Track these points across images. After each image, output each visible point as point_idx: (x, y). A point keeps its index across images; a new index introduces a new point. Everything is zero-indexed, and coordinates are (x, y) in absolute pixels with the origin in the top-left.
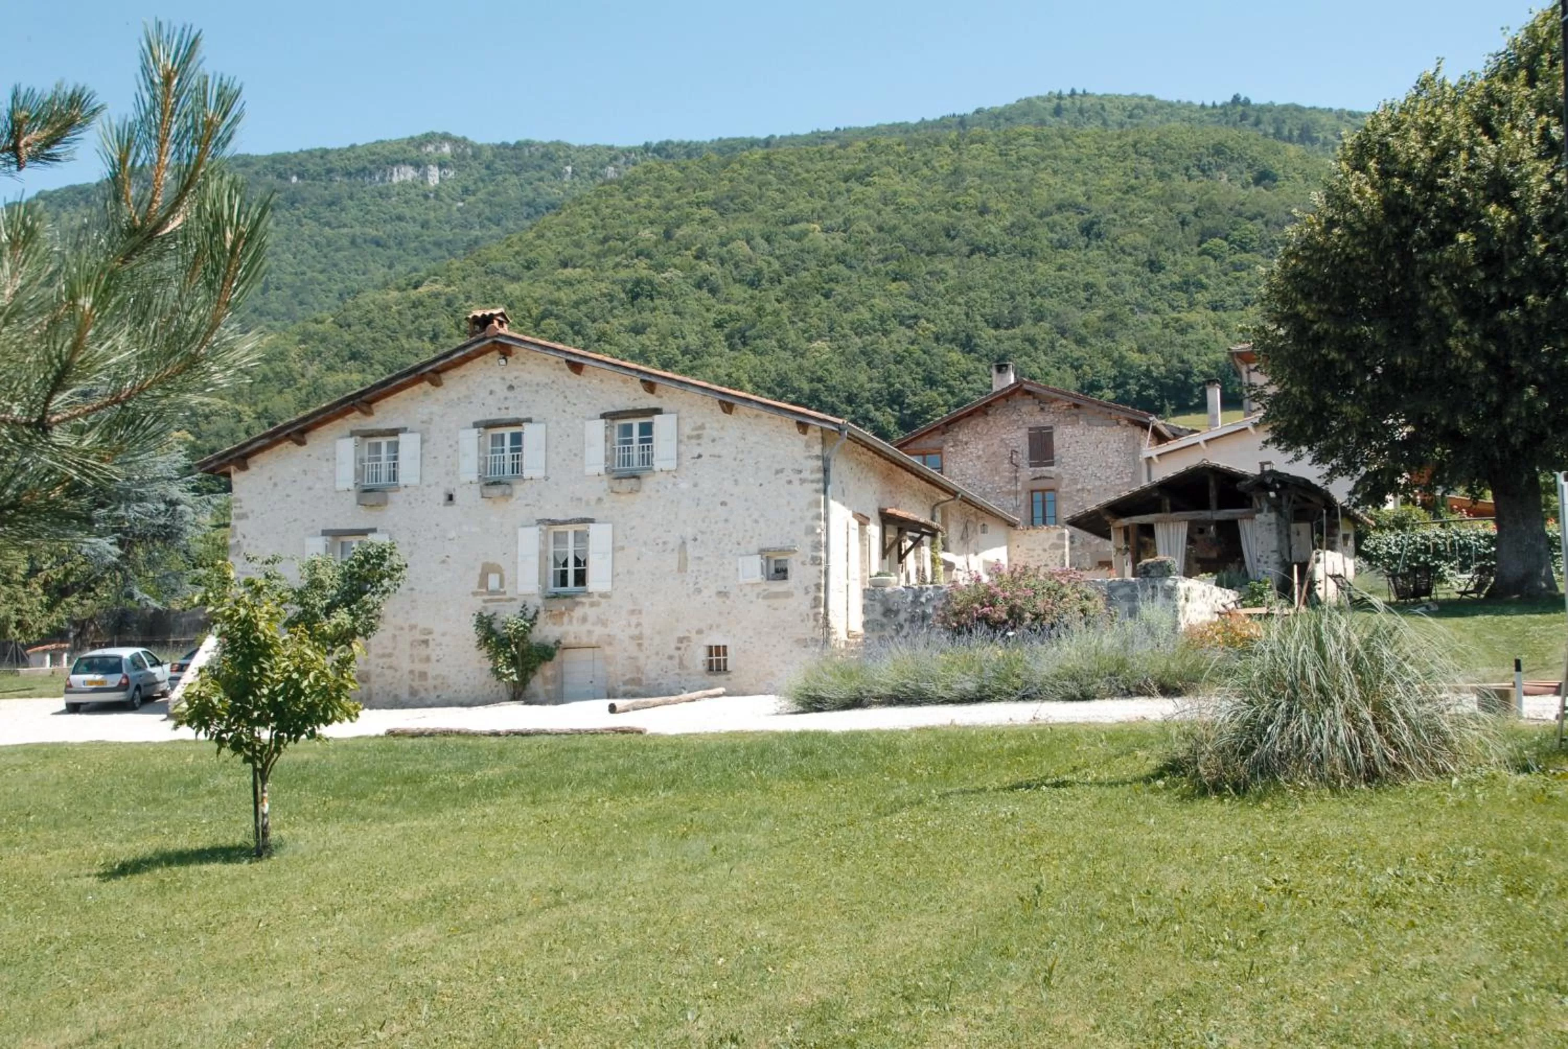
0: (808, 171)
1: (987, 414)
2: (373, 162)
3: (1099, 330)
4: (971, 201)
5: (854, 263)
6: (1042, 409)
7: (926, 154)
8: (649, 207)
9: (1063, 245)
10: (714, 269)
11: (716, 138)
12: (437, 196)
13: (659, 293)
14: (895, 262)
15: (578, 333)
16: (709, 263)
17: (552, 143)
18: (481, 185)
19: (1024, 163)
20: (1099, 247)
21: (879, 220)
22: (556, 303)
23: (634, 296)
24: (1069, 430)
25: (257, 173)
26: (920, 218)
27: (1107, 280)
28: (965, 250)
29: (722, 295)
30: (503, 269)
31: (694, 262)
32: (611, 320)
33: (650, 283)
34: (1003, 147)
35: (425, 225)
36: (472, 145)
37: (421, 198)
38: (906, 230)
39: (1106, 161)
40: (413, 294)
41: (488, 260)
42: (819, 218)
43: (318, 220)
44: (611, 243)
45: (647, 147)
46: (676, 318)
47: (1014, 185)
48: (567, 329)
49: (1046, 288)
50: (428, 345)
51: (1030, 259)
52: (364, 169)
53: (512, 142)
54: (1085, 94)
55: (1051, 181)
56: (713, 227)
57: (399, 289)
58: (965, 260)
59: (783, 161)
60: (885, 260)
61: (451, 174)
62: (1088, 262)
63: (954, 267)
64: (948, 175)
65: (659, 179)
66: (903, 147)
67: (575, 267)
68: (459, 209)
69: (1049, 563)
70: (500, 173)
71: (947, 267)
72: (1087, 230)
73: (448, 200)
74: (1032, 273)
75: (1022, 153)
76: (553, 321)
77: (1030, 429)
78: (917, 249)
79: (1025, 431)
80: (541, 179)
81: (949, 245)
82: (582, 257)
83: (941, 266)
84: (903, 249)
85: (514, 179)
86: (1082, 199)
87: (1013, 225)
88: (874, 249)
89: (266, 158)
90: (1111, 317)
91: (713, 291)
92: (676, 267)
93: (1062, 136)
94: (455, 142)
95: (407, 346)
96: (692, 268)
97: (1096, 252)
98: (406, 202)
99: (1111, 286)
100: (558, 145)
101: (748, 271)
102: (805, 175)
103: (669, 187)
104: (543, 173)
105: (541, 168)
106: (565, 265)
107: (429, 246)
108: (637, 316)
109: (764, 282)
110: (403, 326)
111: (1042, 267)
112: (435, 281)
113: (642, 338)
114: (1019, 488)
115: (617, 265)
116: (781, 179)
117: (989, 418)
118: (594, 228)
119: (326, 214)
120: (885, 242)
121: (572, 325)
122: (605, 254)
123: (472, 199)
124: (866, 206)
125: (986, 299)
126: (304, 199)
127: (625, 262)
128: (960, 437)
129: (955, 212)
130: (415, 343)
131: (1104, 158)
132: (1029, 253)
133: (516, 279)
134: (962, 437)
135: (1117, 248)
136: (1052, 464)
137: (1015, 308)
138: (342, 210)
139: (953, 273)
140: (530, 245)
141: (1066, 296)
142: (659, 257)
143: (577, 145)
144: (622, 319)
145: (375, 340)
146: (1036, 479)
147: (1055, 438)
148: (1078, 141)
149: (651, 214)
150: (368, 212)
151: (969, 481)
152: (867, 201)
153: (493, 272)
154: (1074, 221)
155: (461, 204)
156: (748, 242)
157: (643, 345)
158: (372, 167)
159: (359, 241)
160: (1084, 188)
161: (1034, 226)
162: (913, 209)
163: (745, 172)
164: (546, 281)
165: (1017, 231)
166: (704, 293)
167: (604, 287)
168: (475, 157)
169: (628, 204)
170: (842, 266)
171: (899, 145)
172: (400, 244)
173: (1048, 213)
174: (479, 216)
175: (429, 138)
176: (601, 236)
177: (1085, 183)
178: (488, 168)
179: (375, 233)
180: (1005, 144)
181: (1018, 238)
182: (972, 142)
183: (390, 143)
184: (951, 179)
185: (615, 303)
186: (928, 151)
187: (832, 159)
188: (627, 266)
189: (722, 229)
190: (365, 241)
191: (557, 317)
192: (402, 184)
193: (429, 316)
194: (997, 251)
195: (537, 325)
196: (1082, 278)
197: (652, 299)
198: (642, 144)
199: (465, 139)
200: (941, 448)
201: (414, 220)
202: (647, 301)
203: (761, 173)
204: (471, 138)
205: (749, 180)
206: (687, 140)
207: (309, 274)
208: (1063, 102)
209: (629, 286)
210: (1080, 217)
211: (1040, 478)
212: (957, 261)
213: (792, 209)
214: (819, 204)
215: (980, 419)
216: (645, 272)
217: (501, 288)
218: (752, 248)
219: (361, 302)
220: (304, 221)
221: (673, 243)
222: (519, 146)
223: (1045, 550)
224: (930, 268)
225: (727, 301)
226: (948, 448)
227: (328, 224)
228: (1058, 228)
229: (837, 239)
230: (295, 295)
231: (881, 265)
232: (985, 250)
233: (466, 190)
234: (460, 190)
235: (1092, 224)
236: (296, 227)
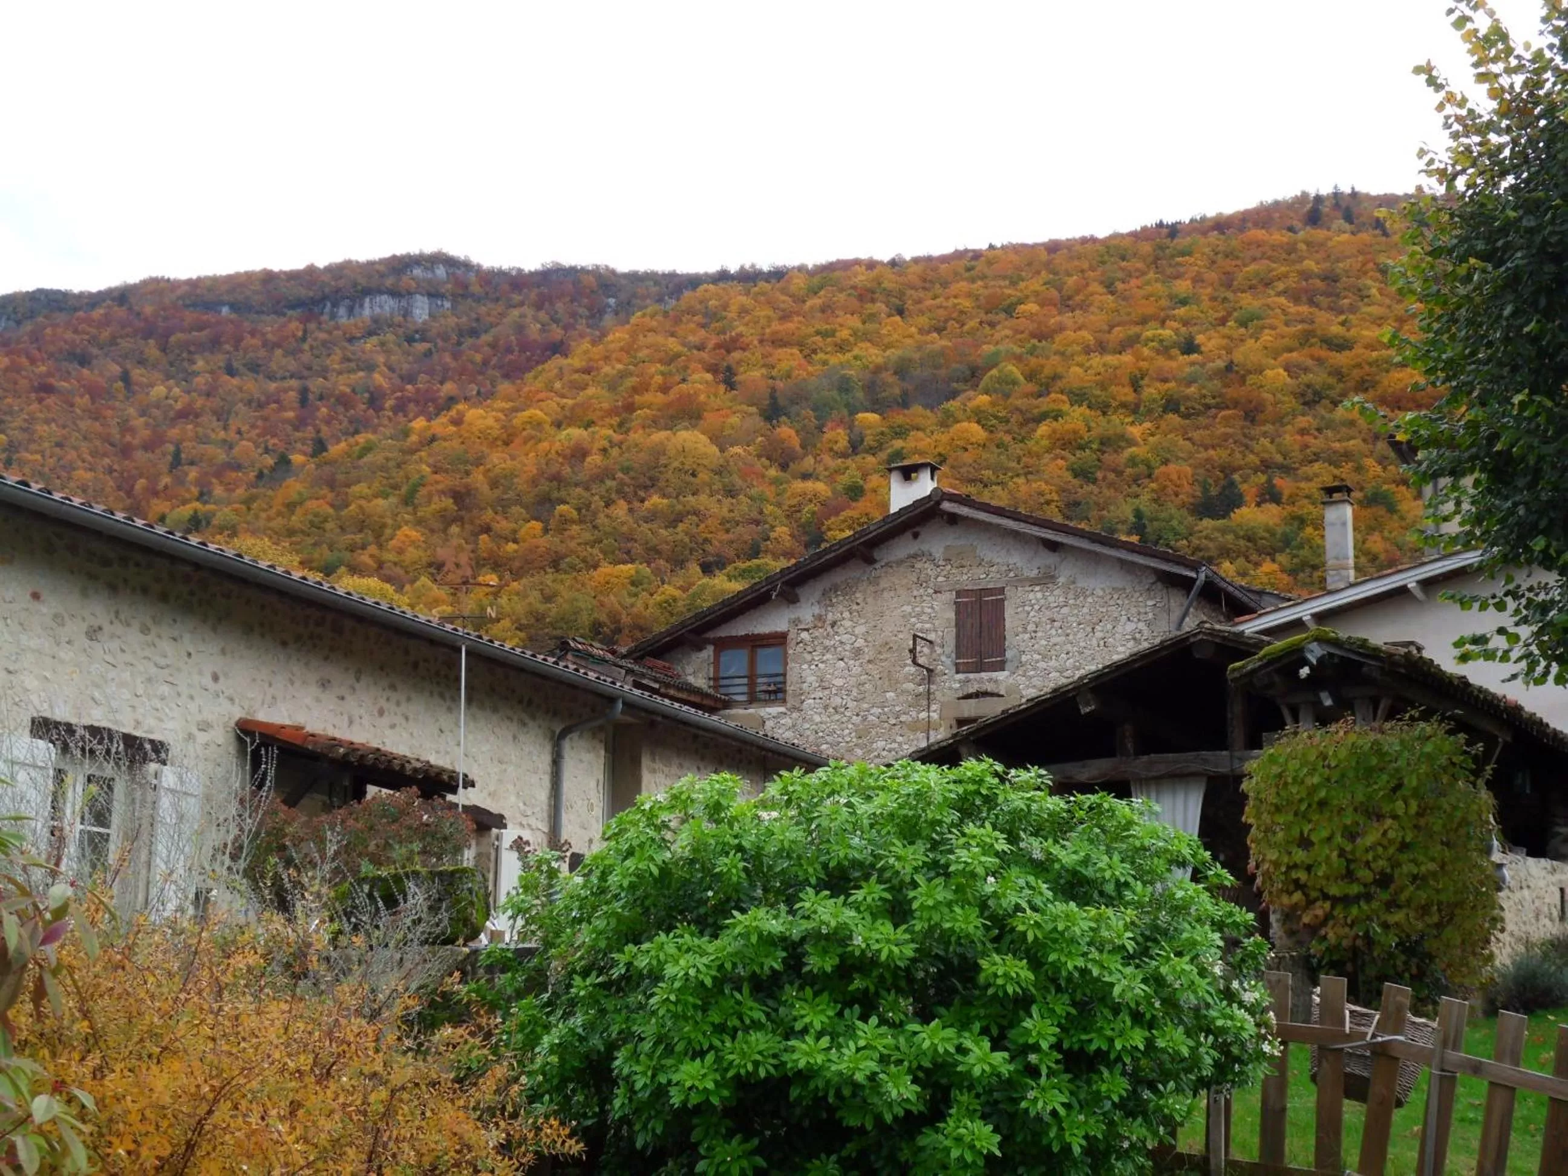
1: (873, 564)
2: (336, 289)
12: (425, 337)
24: (1037, 596)
36: (476, 270)
37: (402, 339)
52: (324, 298)
61: (447, 307)
73: (440, 342)
77: (959, 594)
79: (949, 597)
94: (451, 264)
98: (381, 345)
114: (934, 715)
117: (878, 572)
123: (473, 341)
134: (826, 609)
136: (1001, 666)
143: (624, 271)
146: (968, 697)
147: (1009, 612)
151: (837, 701)
158: (335, 295)
168: (478, 284)
175: (415, 260)
178: (498, 298)
198: (714, 269)
199: (467, 261)
200: (785, 634)
201: (391, 369)
211: (977, 695)
226: (798, 634)
234: (453, 330)
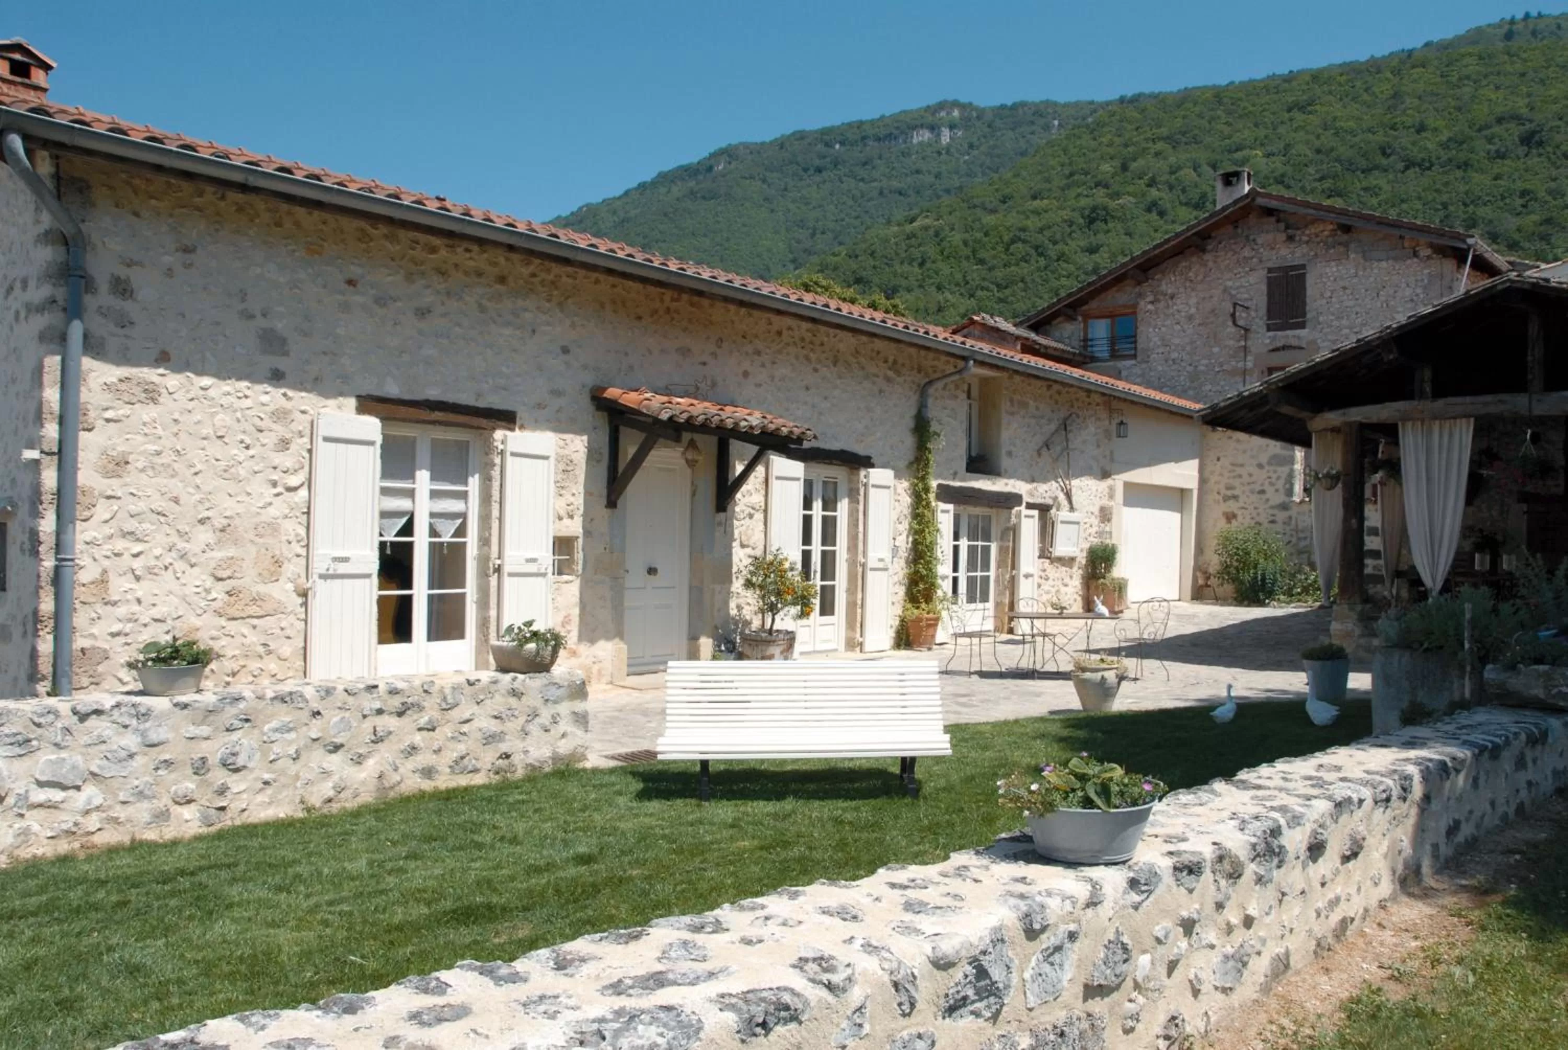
0: (1254, 105)
1: (1204, 251)
2: (897, 128)
3: (1533, 234)
4: (1409, 121)
5: (1292, 183)
6: (1291, 238)
7: (1366, 82)
8: (1110, 144)
9: (1501, 156)
10: (1163, 195)
11: (1183, 87)
12: (948, 152)
13: (1113, 217)
14: (1330, 181)
15: (1041, 255)
16: (1158, 190)
17: (1042, 102)
18: (983, 140)
19: (1466, 82)
20: (1540, 155)
21: (1317, 143)
22: (1023, 230)
23: (1091, 221)
24: (1332, 269)
25: (810, 144)
26: (1357, 139)
27: (1546, 186)
28: (1401, 166)
29: (1169, 217)
30: (983, 203)
31: (1146, 189)
32: (1070, 242)
33: (1105, 208)
34: (1445, 69)
35: (938, 176)
36: (976, 109)
37: (935, 155)
38: (1344, 151)
39: (1554, 72)
40: (908, 228)
41: (973, 197)
42: (1262, 145)
43: (855, 178)
44: (1076, 177)
45: (1122, 100)
46: (1128, 239)
47: (1453, 103)
48: (1033, 252)
49: (1480, 198)
50: (916, 270)
51: (1465, 171)
52: (891, 134)
53: (1009, 103)
54: (1540, 15)
55: (1493, 97)
56: (1165, 159)
57: (899, 225)
58: (1399, 175)
59: (1232, 98)
60: (1321, 179)
61: (960, 133)
62: (1526, 171)
63: (1388, 182)
64: (1387, 99)
65: (1121, 121)
66: (1344, 77)
67: (1042, 199)
68: (965, 162)
69: (1266, 487)
70: (1000, 129)
71: (1382, 182)
72: (1527, 140)
73: (957, 155)
74: (1467, 183)
75: (1465, 72)
76: (1020, 245)
77: (1270, 270)
78: (1353, 167)
79: (1261, 274)
80: (1032, 133)
81: (1384, 162)
82: (1050, 190)
83: (1375, 182)
84: (1339, 168)
85: (1010, 134)
86: (1524, 111)
87: (1450, 139)
88: (1311, 170)
89: (816, 132)
90: (1548, 221)
91: (1162, 214)
92: (1129, 194)
93: (1508, 54)
94: (962, 106)
95: (899, 271)
96: (1143, 195)
97: (1536, 159)
98: (923, 158)
99: (1550, 192)
100: (1048, 103)
101: (1194, 195)
102: (1251, 109)
103: (1129, 127)
104: (1034, 128)
105: (1033, 123)
106: (1034, 198)
107: (941, 193)
108: (1092, 238)
109: (1208, 204)
110: (897, 254)
111: (1477, 177)
112: (927, 217)
113: (1095, 257)
114: (1250, 365)
115: (1079, 195)
116: (1229, 113)
117: (1207, 257)
118: (1062, 165)
119: (862, 173)
120: (1322, 162)
121: (1036, 248)
122: (1068, 187)
123: (976, 152)
124: (1307, 132)
125: (1417, 211)
126: (844, 162)
127: (1085, 193)
128: (1164, 287)
129: (1392, 132)
130: (906, 268)
131: (1551, 69)
132: (1465, 165)
133: (993, 211)
134: (1167, 286)
135: (1559, 153)
136: (1302, 326)
137: (1446, 217)
138: (874, 168)
139: (1387, 187)
140: (1007, 183)
141: (1501, 204)
142: (1116, 187)
143: (1062, 102)
144: (1080, 241)
145: (874, 267)
146: (1276, 350)
147: (1309, 284)
148: (1524, 56)
149: (1111, 151)
150: (893, 168)
151: (1175, 355)
152: (1308, 128)
153: (975, 206)
154: (1516, 130)
155: (967, 157)
156: (1195, 170)
157: (1096, 263)
158: (896, 132)
159: (886, 192)
160: (1527, 101)
161: (1472, 139)
162: (1352, 133)
163: (1197, 109)
164: (1018, 212)
165: (1452, 145)
166: (1154, 216)
167: (1065, 214)
168: (978, 118)
169: (1093, 144)
170: (1280, 187)
171: (1341, 75)
172: (918, 192)
173: (1487, 127)
174: (981, 166)
175: (941, 106)
176: (1067, 172)
177: (1529, 95)
178: (989, 126)
179: (899, 185)
180: (1447, 66)
181: (1454, 152)
182: (1413, 67)
183: (911, 111)
184: (1390, 102)
185: (1074, 227)
186: (1370, 79)
187: (1277, 93)
188: (1087, 196)
189: (1172, 160)
190: (891, 192)
191: (1024, 242)
192: (920, 144)
193: (920, 245)
194: (1432, 165)
195: (1007, 249)
196: (1519, 185)
197: (1106, 222)
198: (1117, 97)
199: (971, 104)
200: (1135, 306)
201: (929, 172)
202: (1102, 225)
203: (1212, 110)
204: (976, 103)
205: (1200, 116)
206: (1157, 91)
207: (847, 219)
208: (1514, 27)
209: (1087, 212)
210: (1521, 127)
211: (1284, 348)
212: (1391, 176)
213: (1237, 137)
214: (1262, 132)
215: (1194, 259)
216: (1100, 200)
217: (979, 220)
218: (1199, 176)
219: (867, 237)
220: (844, 179)
221: (1128, 174)
222: (1015, 107)
223: (1260, 466)
224: (1365, 184)
225: (1173, 222)
226: (1145, 306)
227: (862, 180)
228: (1496, 140)
229: (1277, 164)
230: (835, 238)
231: (1317, 184)
232: (1420, 165)
233: (971, 146)
234: (966, 146)
235: (1533, 133)
236: (838, 184)
